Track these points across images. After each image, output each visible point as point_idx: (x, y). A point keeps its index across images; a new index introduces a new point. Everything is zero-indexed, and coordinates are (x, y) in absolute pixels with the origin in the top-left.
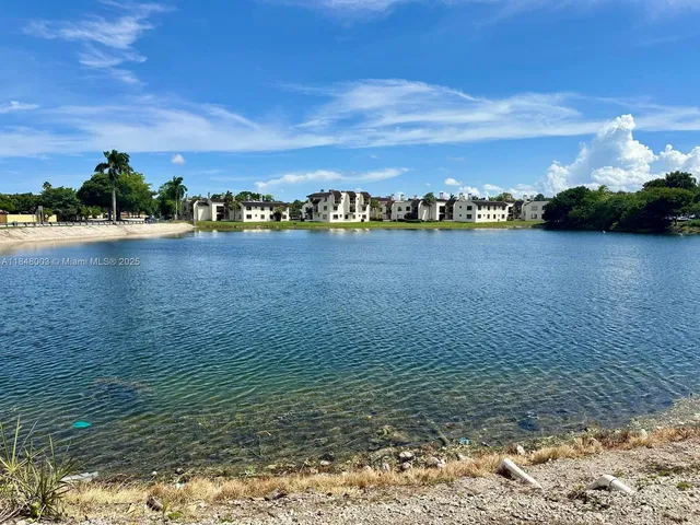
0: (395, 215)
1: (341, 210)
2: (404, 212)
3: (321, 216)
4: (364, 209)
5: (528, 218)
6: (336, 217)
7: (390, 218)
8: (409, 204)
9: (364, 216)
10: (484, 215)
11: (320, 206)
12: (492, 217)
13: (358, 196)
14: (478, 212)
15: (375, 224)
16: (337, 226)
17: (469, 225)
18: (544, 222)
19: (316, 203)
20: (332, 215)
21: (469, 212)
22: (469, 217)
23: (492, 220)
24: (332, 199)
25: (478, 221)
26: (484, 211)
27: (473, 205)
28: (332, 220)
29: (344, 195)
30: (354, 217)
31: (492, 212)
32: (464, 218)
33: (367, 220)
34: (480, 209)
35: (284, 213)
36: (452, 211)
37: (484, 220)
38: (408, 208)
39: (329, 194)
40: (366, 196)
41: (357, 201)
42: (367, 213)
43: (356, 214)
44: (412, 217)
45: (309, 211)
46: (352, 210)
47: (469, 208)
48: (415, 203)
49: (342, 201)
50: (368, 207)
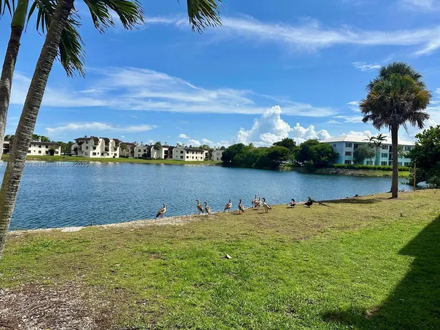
0: (136, 154)
1: (98, 149)
2: (142, 153)
3: (84, 153)
4: (116, 149)
5: (215, 159)
6: (94, 154)
7: (133, 156)
8: (145, 148)
9: (116, 154)
10: (190, 157)
11: (84, 146)
12: (195, 158)
13: (111, 141)
14: (187, 155)
15: (122, 159)
16: (94, 160)
17: (181, 163)
18: (222, 162)
19: (80, 144)
20: (91, 152)
21: (182, 155)
22: (182, 157)
23: (195, 160)
24: (92, 142)
25: (186, 160)
26: (190, 155)
27: (184, 150)
28: (91, 156)
29: (101, 140)
30: (108, 154)
31: (195, 155)
32: (179, 158)
33: (117, 157)
34: (188, 153)
35: (57, 150)
36: (172, 153)
37: (190, 159)
38: (145, 151)
39: (89, 139)
40: (117, 141)
41: (110, 144)
42: (118, 152)
43: (110, 152)
44: (147, 156)
45: (76, 149)
46: (107, 150)
47: (182, 152)
48: (149, 148)
49: (100, 144)
50: (118, 148)
